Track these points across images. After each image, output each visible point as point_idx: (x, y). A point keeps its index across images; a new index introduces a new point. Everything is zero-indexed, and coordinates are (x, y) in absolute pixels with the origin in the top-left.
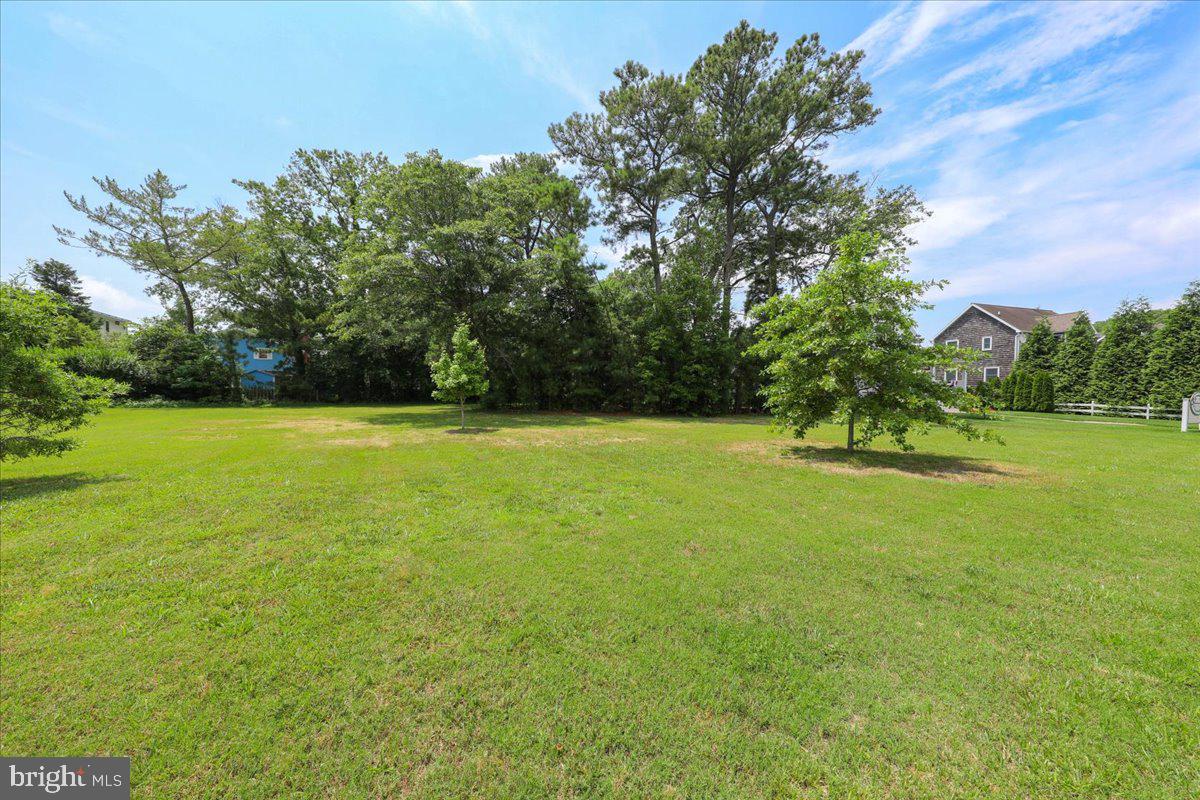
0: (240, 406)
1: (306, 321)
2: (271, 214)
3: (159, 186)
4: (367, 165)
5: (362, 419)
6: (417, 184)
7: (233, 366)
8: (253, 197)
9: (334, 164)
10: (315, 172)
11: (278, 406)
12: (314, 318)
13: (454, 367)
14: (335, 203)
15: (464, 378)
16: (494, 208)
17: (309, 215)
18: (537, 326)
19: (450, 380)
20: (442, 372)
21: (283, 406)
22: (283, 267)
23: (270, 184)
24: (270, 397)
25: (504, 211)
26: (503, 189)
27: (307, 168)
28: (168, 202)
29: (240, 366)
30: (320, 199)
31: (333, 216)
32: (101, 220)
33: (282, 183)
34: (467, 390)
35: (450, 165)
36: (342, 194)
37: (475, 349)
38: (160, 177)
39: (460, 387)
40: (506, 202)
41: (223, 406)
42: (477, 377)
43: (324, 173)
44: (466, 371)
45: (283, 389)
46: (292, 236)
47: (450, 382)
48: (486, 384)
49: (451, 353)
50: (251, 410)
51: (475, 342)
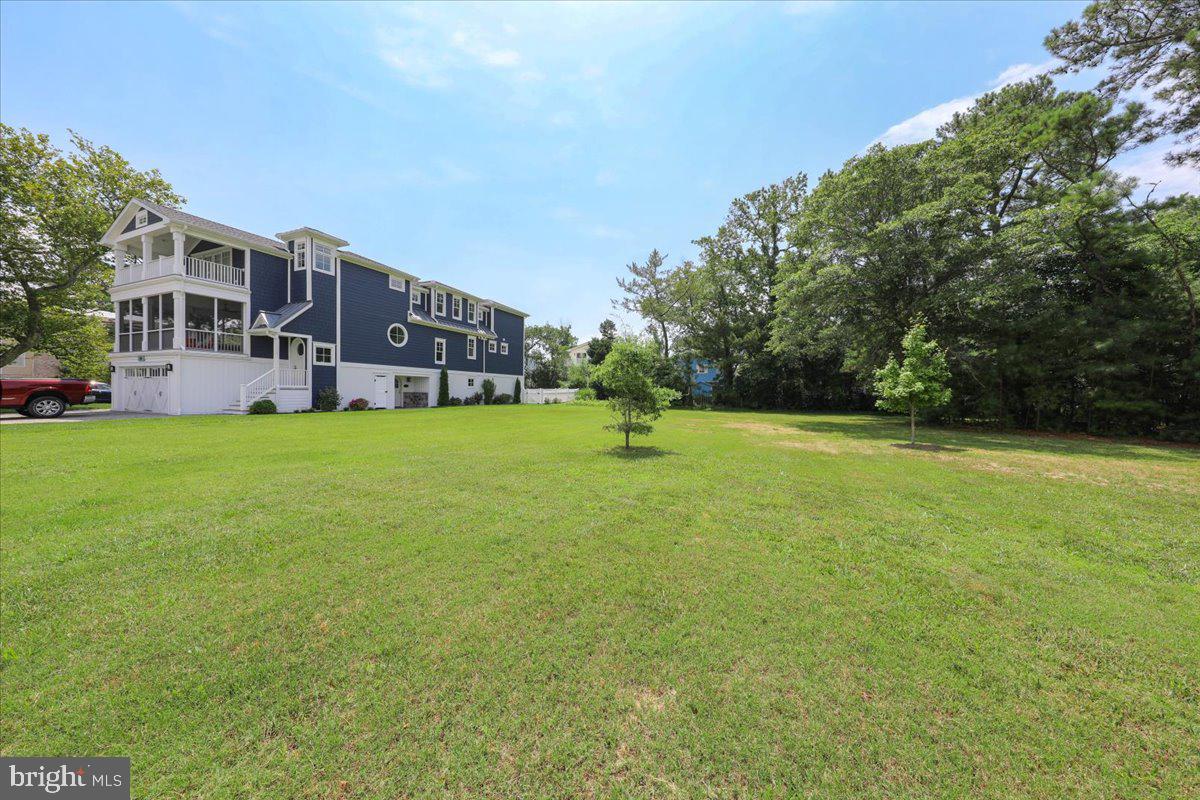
0: (692, 409)
1: (737, 340)
2: (714, 258)
3: (655, 260)
4: (788, 190)
5: (791, 425)
6: (855, 188)
7: (689, 380)
8: (703, 250)
9: (762, 201)
10: (745, 213)
11: (715, 410)
12: (742, 337)
13: (905, 374)
14: (759, 234)
15: (919, 386)
16: (957, 179)
17: (740, 251)
18: (1015, 316)
19: (900, 389)
20: (890, 380)
21: (720, 410)
22: (722, 300)
23: (714, 235)
24: (710, 402)
25: (971, 177)
26: (967, 150)
27: (740, 213)
28: (659, 269)
29: (694, 380)
30: (748, 235)
31: (758, 247)
32: (630, 290)
33: (722, 231)
34: (922, 401)
35: (895, 152)
36: (765, 224)
37: (934, 352)
38: (656, 253)
39: (912, 396)
40: (971, 167)
41: (682, 409)
42: (936, 385)
43: (753, 211)
44: (920, 378)
45: (719, 397)
46: (727, 272)
47: (900, 391)
48: (948, 393)
49: (900, 358)
50: (700, 412)
51: (933, 344)
